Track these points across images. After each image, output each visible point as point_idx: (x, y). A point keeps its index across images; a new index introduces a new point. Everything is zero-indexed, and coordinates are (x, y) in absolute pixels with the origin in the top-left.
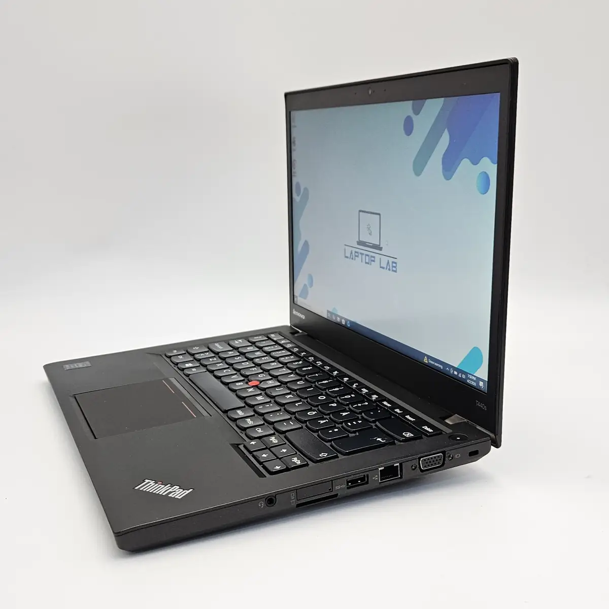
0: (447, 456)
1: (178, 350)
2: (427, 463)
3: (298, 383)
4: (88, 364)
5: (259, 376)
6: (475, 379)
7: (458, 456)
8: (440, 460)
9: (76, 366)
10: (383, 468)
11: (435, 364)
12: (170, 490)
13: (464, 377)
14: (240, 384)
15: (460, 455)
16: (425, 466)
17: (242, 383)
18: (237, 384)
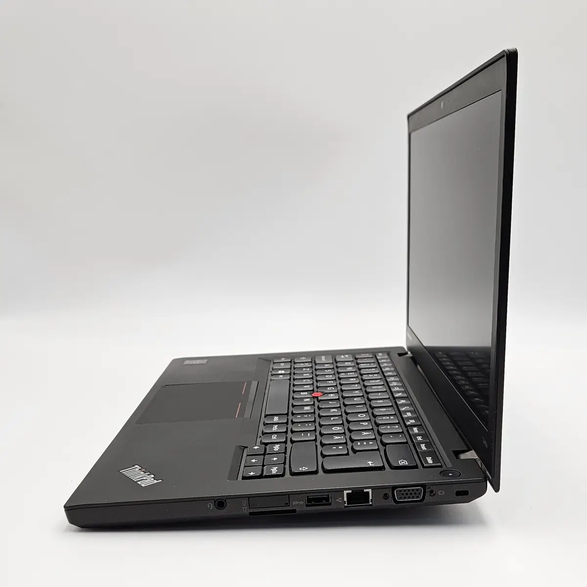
0: (427, 490)
1: (286, 358)
2: (403, 494)
3: (355, 399)
4: (205, 361)
5: (328, 389)
7: (442, 493)
8: (420, 493)
9: (194, 362)
10: (350, 491)
12: (144, 478)
14: (304, 393)
15: (444, 492)
16: (401, 498)
17: (307, 393)
18: (302, 393)
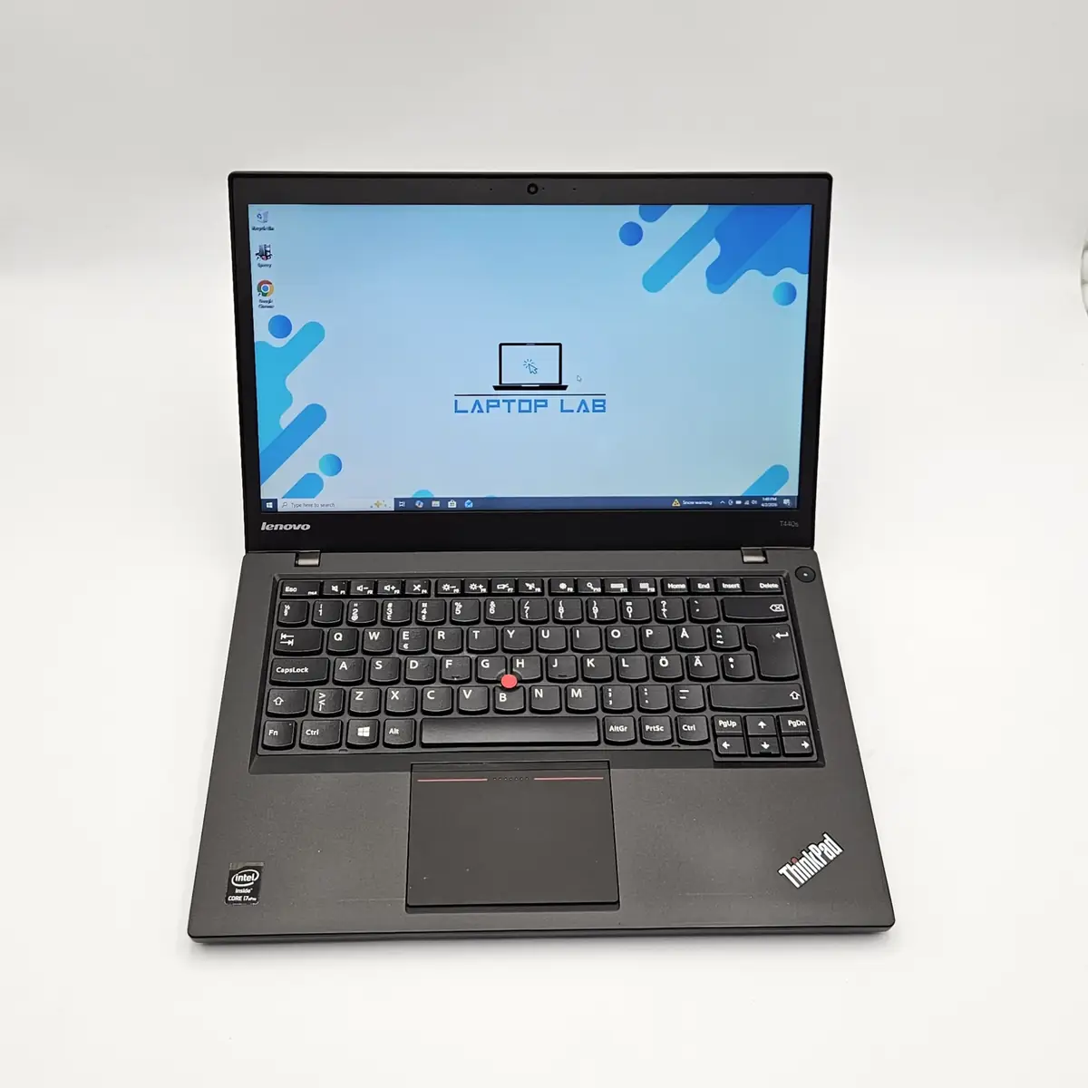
6: (775, 499)
11: (697, 503)
13: (754, 502)
